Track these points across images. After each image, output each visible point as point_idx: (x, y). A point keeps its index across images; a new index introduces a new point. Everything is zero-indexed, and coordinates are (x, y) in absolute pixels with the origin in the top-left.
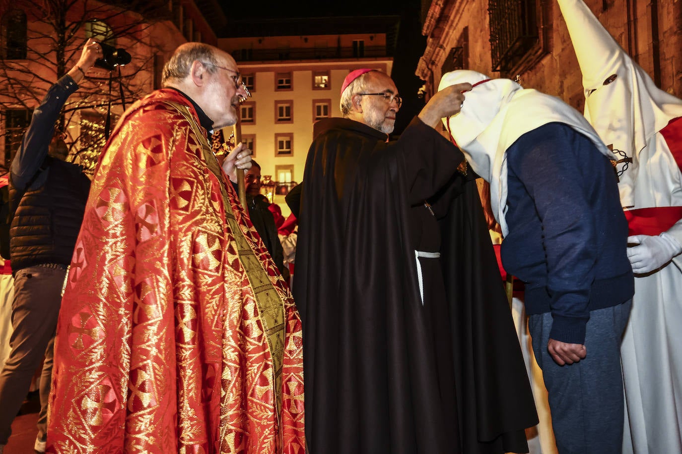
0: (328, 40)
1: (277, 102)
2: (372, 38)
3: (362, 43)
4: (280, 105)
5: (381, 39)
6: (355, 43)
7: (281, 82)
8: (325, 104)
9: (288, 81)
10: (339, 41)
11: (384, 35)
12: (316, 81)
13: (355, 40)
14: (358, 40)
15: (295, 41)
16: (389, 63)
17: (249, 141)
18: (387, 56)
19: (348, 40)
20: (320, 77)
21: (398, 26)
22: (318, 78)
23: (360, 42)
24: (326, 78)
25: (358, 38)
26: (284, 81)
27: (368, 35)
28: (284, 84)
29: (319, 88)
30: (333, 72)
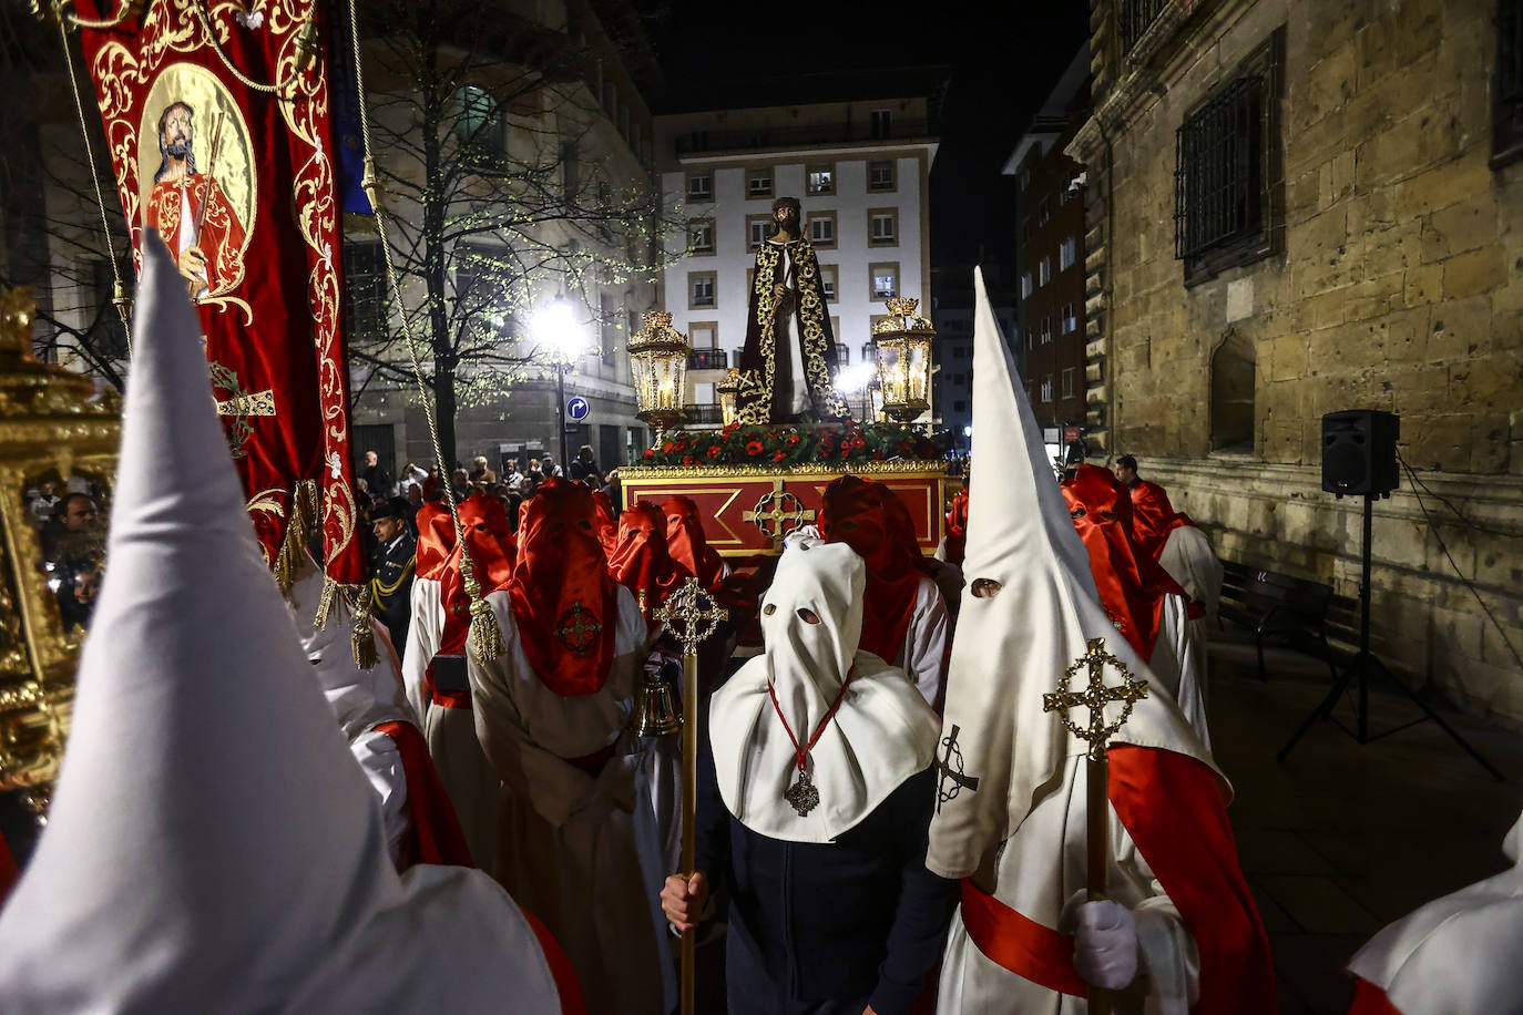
0: (831, 112)
1: (749, 218)
2: (903, 106)
3: (886, 115)
4: (754, 223)
5: (918, 107)
6: (875, 115)
7: (755, 184)
8: (826, 219)
9: (766, 183)
10: (849, 112)
11: (924, 100)
12: (812, 182)
13: (876, 111)
14: (880, 111)
15: (776, 115)
16: (932, 148)
17: (707, 282)
18: (928, 136)
19: (863, 109)
20: (818, 175)
21: (946, 84)
22: (815, 177)
23: (884, 114)
24: (827, 175)
25: (882, 106)
26: (760, 185)
27: (897, 102)
28: (760, 188)
29: (816, 193)
30: (839, 165)
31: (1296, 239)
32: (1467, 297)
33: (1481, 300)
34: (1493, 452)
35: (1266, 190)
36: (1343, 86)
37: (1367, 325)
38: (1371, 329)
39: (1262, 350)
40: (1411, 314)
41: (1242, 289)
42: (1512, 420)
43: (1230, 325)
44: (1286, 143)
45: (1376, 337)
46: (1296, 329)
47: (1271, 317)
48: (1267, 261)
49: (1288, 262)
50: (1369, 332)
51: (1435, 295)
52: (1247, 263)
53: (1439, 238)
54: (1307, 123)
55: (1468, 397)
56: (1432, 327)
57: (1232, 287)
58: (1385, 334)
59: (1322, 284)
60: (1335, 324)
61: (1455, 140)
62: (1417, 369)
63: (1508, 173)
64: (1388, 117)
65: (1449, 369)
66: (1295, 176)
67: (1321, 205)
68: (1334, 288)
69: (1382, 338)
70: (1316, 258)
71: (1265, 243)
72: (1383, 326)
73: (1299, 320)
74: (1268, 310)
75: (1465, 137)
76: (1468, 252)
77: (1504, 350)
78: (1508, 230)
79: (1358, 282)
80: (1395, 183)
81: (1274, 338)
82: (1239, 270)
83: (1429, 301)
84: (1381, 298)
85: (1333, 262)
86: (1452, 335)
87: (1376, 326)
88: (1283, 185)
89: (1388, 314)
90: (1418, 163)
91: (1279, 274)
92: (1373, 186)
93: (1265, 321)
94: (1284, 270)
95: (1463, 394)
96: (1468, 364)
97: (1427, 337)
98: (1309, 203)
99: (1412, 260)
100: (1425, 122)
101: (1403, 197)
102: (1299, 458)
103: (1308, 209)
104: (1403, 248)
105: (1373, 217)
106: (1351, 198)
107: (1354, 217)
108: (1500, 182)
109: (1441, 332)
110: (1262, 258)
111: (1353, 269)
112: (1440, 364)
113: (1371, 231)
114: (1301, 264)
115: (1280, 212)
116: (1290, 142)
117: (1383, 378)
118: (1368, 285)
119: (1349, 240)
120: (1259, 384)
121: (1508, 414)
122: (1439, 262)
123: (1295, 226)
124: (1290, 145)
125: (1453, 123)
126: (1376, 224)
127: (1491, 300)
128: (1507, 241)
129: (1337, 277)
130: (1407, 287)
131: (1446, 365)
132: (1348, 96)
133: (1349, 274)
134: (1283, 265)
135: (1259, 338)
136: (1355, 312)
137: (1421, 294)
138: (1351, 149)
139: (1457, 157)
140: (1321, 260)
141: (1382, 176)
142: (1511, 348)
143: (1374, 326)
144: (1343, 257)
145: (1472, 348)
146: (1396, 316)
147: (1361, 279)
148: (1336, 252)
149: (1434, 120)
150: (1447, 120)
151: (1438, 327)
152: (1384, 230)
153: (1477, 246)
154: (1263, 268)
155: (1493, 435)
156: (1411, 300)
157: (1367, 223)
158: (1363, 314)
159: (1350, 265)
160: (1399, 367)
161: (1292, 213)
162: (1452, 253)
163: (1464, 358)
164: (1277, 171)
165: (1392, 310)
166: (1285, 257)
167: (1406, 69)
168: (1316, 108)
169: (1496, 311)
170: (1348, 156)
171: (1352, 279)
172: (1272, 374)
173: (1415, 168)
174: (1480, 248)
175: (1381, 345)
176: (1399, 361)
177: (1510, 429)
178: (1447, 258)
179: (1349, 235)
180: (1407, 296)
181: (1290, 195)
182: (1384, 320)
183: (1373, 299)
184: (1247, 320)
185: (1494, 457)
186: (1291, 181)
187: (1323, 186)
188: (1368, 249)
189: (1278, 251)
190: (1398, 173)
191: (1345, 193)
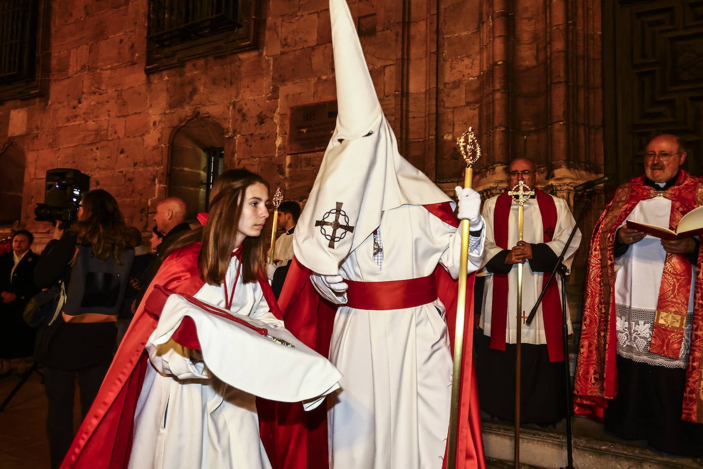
31: (56, 89)
32: (134, 137)
33: (139, 139)
34: (141, 220)
35: (39, 54)
36: (86, 7)
37: (90, 147)
38: (92, 150)
39: (30, 157)
40: (111, 143)
41: (20, 115)
42: (149, 203)
43: (11, 138)
44: (53, 30)
45: (94, 155)
46: (51, 146)
47: (37, 136)
48: (37, 100)
49: (50, 103)
50: (91, 152)
51: (121, 134)
52: (24, 99)
53: (124, 104)
54: (66, 22)
55: (133, 191)
56: (119, 151)
57: (14, 113)
58: (98, 153)
59: (68, 120)
60: (74, 145)
61: (133, 55)
62: (112, 174)
63: (152, 77)
64: (106, 33)
65: (125, 175)
66: (57, 51)
67: (71, 71)
68: (73, 123)
69: (96, 156)
70: (65, 104)
71: (36, 88)
72: (97, 149)
73: (54, 140)
74: (35, 132)
75: (137, 55)
76: (136, 113)
77: (147, 166)
78: (151, 106)
79: (87, 121)
80: (107, 70)
81: (38, 150)
82: (19, 103)
83: (118, 138)
84: (97, 132)
85: (74, 108)
86: (128, 157)
87: (94, 148)
88: (49, 55)
89: (100, 142)
90: (117, 62)
91: (44, 109)
92: (97, 68)
93: (33, 139)
94: (47, 107)
95: (131, 189)
96: (133, 173)
97: (117, 157)
98: (64, 69)
99: (112, 113)
100: (121, 41)
101: (110, 78)
102: (48, 229)
103: (63, 73)
104: (108, 106)
105: (96, 86)
106: (86, 73)
107: (87, 82)
108: (149, 82)
109: (123, 155)
110: (34, 96)
111: (84, 114)
112: (122, 172)
113: (95, 93)
114: (58, 106)
115: (47, 70)
116: (55, 29)
117: (96, 179)
118: (91, 124)
119: (84, 96)
120: (27, 179)
121: (148, 199)
122: (124, 116)
123: (55, 81)
124: (55, 31)
125: (132, 46)
126: (97, 90)
127: (143, 140)
128: (150, 111)
129: (76, 116)
130: (110, 128)
131: (124, 172)
132: (87, 14)
133: (82, 116)
134: (47, 104)
135: (28, 149)
136: (84, 139)
137: (116, 133)
138: (88, 44)
139: (134, 64)
140: (68, 105)
141: (101, 64)
142: (150, 166)
143: (93, 148)
144: (80, 105)
145: (135, 164)
146: (103, 143)
147: (88, 120)
148: (76, 102)
149: (125, 41)
150: (130, 44)
151: (122, 152)
152: (101, 94)
153: (140, 112)
154: (35, 104)
155: (142, 211)
156: (111, 135)
157: (93, 88)
158: (89, 140)
159: (83, 111)
160: (103, 172)
161: (54, 73)
162: (130, 113)
163: (132, 170)
164: (47, 45)
165: (102, 140)
166: (48, 99)
167: (115, 10)
168: (71, 15)
169: (145, 147)
170: (85, 47)
171: (84, 119)
172: (35, 173)
173: (116, 64)
174: (141, 113)
175: (96, 160)
176: (104, 169)
177: (148, 208)
178: (127, 115)
179: (84, 93)
180: (109, 133)
181: (54, 62)
182: (98, 145)
183: (93, 132)
184: (22, 137)
185: (142, 222)
186: (55, 54)
187: (72, 60)
188: (93, 103)
189: (44, 95)
190: (109, 65)
191: (83, 68)
